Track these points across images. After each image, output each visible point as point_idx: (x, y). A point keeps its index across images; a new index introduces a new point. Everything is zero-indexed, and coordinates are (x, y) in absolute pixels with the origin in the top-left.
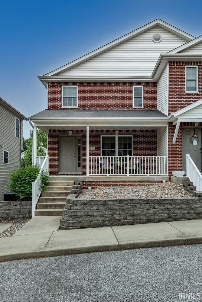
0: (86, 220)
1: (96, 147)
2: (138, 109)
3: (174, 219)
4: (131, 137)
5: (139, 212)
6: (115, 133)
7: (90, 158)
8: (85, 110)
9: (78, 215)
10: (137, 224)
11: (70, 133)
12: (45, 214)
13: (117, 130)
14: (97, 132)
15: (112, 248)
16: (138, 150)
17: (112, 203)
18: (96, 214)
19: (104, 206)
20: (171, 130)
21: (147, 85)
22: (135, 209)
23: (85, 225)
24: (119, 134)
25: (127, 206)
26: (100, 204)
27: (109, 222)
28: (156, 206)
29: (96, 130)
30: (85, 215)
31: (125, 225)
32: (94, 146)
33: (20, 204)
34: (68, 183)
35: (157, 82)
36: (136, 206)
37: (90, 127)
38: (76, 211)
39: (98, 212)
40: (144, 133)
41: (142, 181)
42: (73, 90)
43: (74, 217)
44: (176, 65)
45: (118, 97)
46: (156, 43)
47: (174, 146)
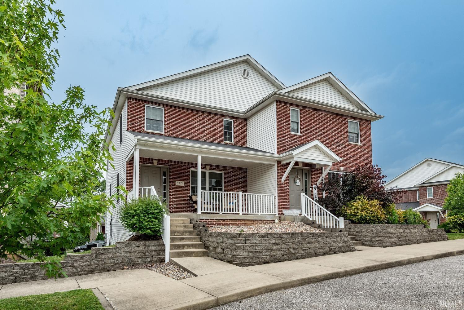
0: (267, 255)
1: (185, 182)
2: (229, 144)
3: (334, 252)
4: (222, 174)
5: (308, 245)
6: (206, 168)
7: (202, 192)
8: (173, 137)
9: (258, 250)
10: (308, 258)
11: (155, 163)
12: (182, 256)
13: (208, 165)
14: (186, 165)
15: (342, 274)
16: (229, 188)
17: (285, 236)
18: (274, 247)
19: (280, 239)
20: (280, 168)
21: (237, 120)
22: (305, 242)
23: (268, 260)
24: (210, 169)
25: (298, 239)
26: (276, 237)
27: (287, 256)
28: (320, 240)
29: (186, 162)
30: (266, 249)
31: (300, 259)
32: (183, 181)
33: (144, 245)
34: (184, 221)
35: (246, 119)
36: (305, 239)
37: (202, 157)
38: (253, 245)
39: (277, 246)
40: (235, 171)
41: (256, 220)
42: (158, 113)
43: (255, 251)
44: (282, 104)
45: (209, 129)
46: (244, 78)
47: (282, 185)
